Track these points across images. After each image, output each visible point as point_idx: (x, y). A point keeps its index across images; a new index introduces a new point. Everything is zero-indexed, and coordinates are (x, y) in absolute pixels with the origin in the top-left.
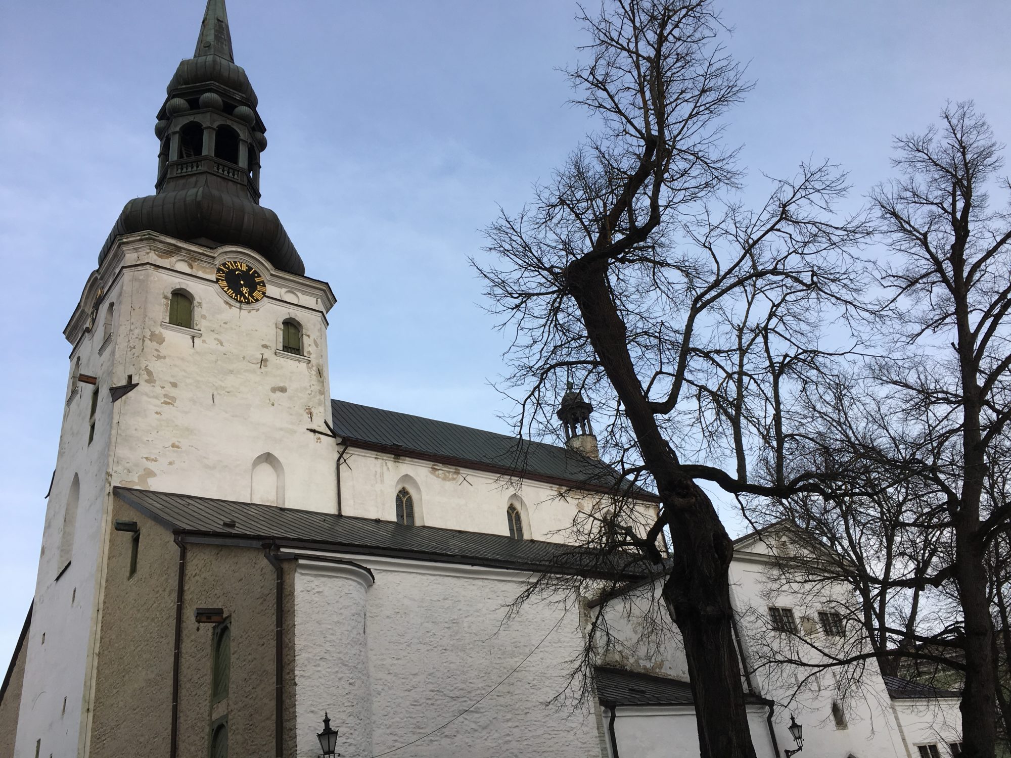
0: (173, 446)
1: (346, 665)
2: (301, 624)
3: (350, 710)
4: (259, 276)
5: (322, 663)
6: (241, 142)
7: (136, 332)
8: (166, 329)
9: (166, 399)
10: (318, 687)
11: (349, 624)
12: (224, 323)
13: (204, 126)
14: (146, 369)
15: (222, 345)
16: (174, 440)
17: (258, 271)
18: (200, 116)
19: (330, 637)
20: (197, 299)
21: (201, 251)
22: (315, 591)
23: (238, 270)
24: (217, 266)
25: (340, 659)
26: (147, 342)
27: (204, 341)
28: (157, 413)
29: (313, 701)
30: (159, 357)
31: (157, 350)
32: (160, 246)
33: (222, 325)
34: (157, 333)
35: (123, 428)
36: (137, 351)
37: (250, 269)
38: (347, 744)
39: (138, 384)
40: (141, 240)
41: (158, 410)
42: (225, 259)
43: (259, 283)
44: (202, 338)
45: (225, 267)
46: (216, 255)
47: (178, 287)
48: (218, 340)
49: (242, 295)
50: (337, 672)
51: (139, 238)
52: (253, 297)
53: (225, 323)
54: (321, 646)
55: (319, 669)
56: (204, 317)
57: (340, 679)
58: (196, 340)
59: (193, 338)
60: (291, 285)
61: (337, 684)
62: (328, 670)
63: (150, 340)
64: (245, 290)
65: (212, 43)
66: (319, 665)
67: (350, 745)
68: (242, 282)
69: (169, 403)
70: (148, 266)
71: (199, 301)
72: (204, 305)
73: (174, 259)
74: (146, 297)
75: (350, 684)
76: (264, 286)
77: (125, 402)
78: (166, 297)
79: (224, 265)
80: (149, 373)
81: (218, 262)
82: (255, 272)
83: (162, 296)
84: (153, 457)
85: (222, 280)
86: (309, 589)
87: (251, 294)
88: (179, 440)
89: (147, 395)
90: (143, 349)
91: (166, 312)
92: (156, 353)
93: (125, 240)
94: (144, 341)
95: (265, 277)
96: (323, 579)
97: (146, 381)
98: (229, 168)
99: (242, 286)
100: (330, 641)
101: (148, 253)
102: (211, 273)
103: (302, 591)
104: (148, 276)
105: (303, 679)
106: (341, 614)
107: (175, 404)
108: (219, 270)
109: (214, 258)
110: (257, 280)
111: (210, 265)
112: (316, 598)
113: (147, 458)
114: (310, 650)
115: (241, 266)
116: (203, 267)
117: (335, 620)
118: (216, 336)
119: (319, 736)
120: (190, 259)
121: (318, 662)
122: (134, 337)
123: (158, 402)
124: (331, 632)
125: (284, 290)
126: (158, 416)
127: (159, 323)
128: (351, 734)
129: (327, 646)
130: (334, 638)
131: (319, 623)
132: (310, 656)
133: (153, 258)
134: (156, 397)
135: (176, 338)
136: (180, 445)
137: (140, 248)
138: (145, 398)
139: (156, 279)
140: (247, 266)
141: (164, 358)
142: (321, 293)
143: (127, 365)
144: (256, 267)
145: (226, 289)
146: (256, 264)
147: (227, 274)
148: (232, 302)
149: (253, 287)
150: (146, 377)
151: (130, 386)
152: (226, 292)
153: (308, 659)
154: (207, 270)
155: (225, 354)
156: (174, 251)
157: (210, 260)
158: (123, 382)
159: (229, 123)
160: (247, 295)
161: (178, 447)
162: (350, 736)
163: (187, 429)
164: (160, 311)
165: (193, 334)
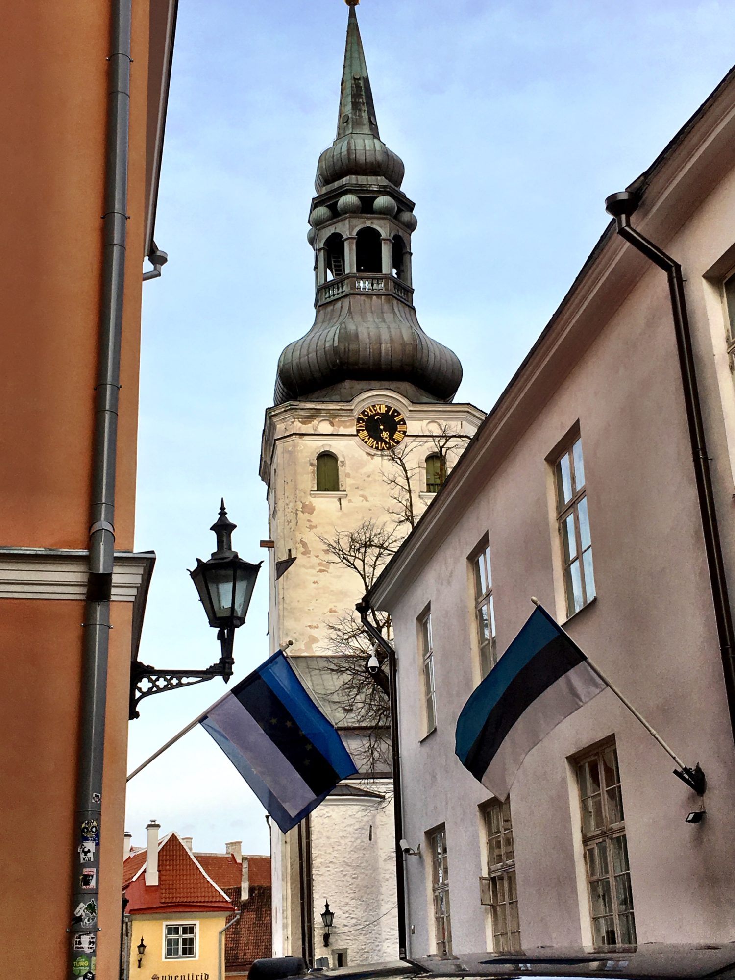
0: (331, 611)
1: (349, 866)
2: (316, 839)
3: (352, 895)
4: (399, 414)
5: (330, 865)
6: (383, 242)
7: (291, 505)
8: (315, 497)
9: (320, 568)
10: (328, 881)
11: (352, 837)
12: (367, 477)
13: (345, 237)
14: (301, 542)
15: (367, 500)
16: (331, 606)
17: (397, 409)
18: (340, 224)
19: (336, 848)
20: (340, 459)
21: (339, 408)
22: (325, 816)
23: (378, 414)
24: (357, 417)
25: (344, 862)
26: (300, 514)
27: (350, 501)
28: (314, 582)
29: (324, 890)
30: (311, 528)
31: (309, 521)
32: (302, 413)
33: (367, 479)
34: (307, 503)
35: (287, 602)
36: (292, 524)
37: (389, 408)
38: (349, 918)
39: (296, 558)
40: (285, 411)
41: (315, 579)
42: (363, 407)
43: (399, 423)
44: (349, 498)
45: (365, 415)
46: (353, 408)
47: (322, 450)
48: (362, 496)
49: (382, 440)
50: (342, 871)
51: (283, 409)
52: (393, 440)
53: (369, 476)
54: (330, 853)
55: (329, 869)
56: (348, 475)
57: (345, 875)
58: (342, 500)
59: (340, 499)
60: (432, 415)
61: (343, 879)
62: (336, 870)
63: (303, 512)
64: (385, 435)
65: (350, 115)
66: (329, 867)
67: (352, 918)
68: (382, 427)
69: (324, 571)
70: (294, 436)
71: (343, 460)
72: (347, 462)
73: (315, 422)
74: (295, 470)
75: (353, 878)
76: (405, 424)
77: (287, 577)
78: (312, 465)
79: (363, 412)
80: (304, 545)
81: (356, 414)
82: (395, 411)
83: (308, 465)
84: (315, 624)
85: (363, 430)
86: (321, 815)
87: (391, 437)
88: (335, 604)
89: (304, 566)
90: (297, 522)
91: (314, 480)
92: (308, 524)
93: (273, 413)
94: (297, 514)
95: (404, 414)
96: (331, 807)
97: (302, 553)
98: (373, 279)
99: (382, 431)
100: (337, 850)
101: (293, 423)
102: (351, 426)
103: (316, 817)
104: (294, 446)
105: (318, 876)
106: (345, 830)
107: (329, 571)
108: (359, 420)
109: (352, 410)
110: (397, 419)
111: (350, 418)
112: (326, 821)
113: (310, 626)
114: (323, 857)
115: (380, 409)
116: (344, 422)
117: (341, 835)
118: (361, 493)
119: (322, 915)
120: (330, 417)
121: (328, 865)
122: (290, 511)
123: (315, 572)
124: (337, 844)
125: (426, 422)
126: (315, 585)
127: (308, 492)
128: (353, 911)
129: (335, 854)
130: (339, 848)
131: (328, 838)
132: (323, 860)
133: (298, 426)
134: (312, 567)
135: (325, 503)
136: (337, 610)
137: (287, 418)
138: (303, 570)
139: (303, 447)
140: (386, 406)
141: (316, 527)
142: (464, 415)
143: (286, 539)
144: (395, 405)
145: (366, 439)
146: (394, 402)
147: (367, 422)
148: (373, 452)
149: (392, 429)
150: (302, 550)
151: (291, 561)
152: (366, 442)
153: (321, 863)
154: (348, 424)
155: (370, 510)
156: (314, 414)
157: (348, 413)
158: (285, 557)
159: (368, 224)
160: (387, 440)
161: (335, 612)
162: (352, 913)
163: (341, 593)
164: (308, 479)
165: (339, 496)
